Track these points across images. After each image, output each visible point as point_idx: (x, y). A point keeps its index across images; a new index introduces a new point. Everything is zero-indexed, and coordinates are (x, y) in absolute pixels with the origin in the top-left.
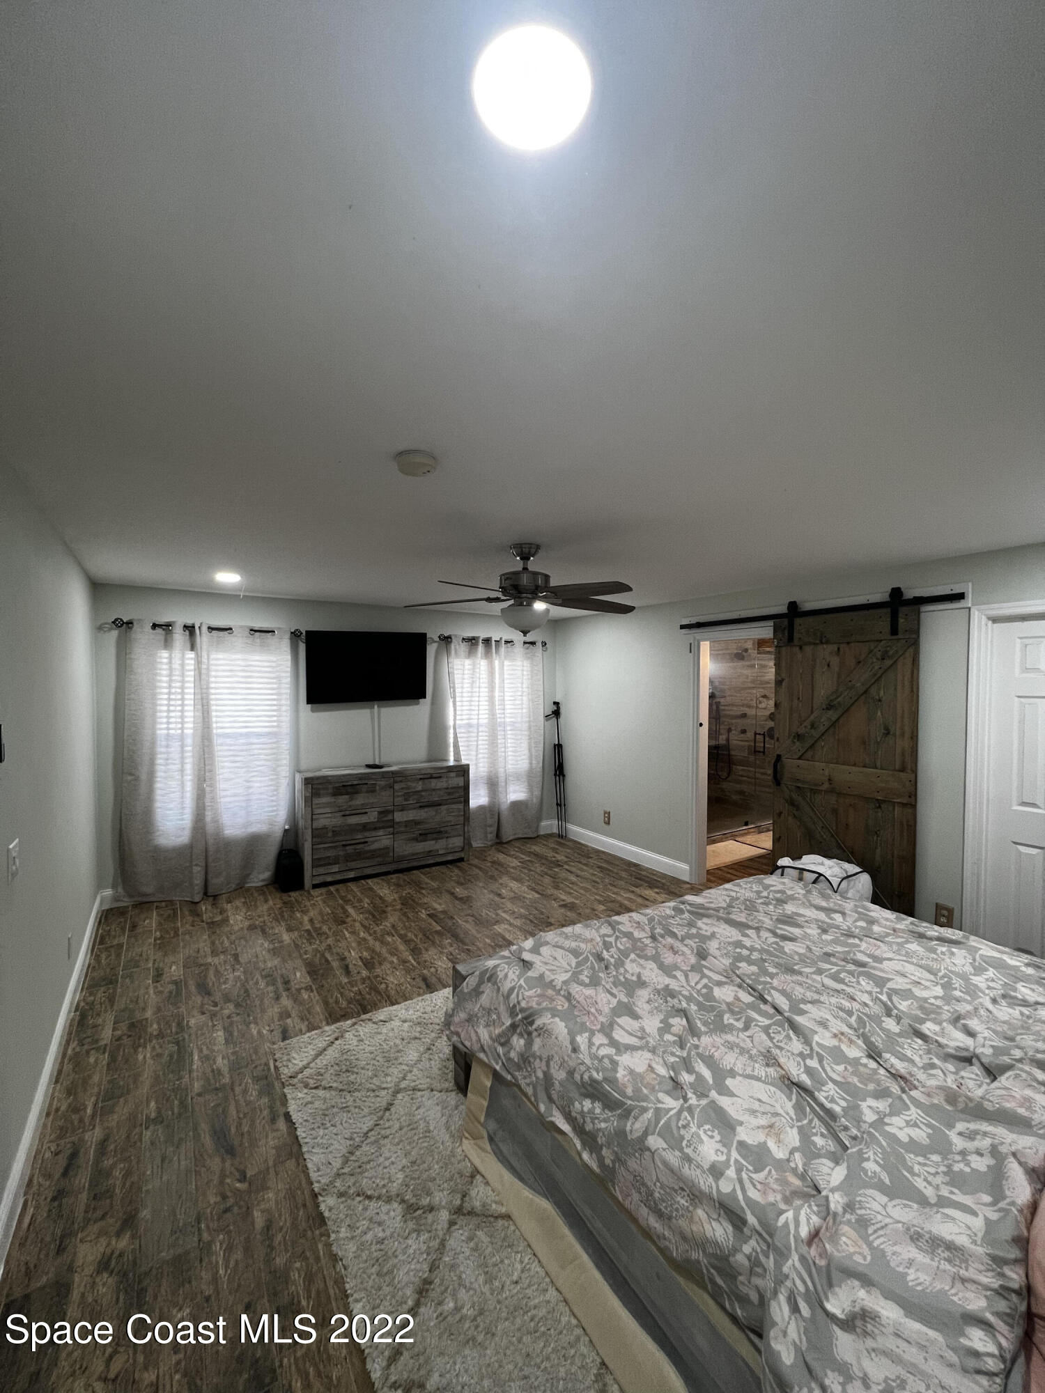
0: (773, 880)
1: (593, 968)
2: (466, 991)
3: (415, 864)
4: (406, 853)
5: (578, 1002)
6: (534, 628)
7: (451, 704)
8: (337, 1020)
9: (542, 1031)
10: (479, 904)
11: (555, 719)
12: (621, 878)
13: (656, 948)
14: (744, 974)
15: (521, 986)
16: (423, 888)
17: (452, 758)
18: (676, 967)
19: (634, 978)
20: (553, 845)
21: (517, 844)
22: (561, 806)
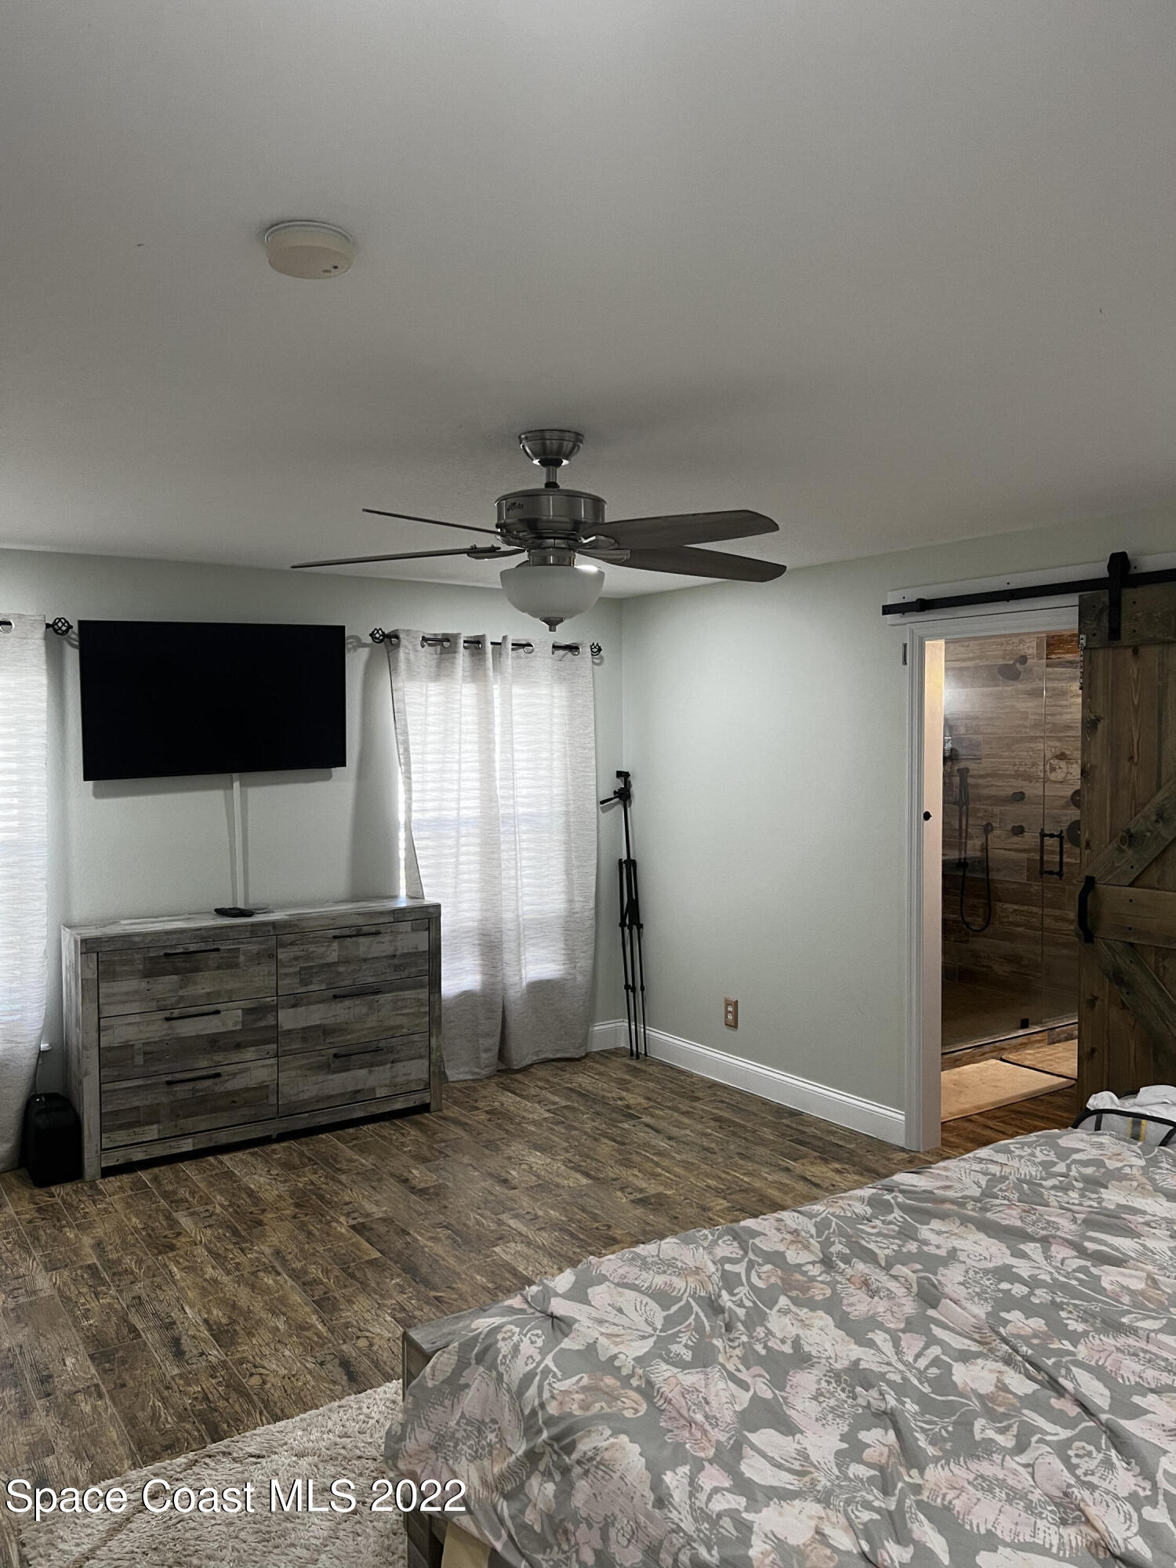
0: (1076, 1139)
1: (699, 1328)
2: (430, 1384)
3: (324, 1120)
4: (306, 1096)
5: (669, 1401)
6: (571, 613)
7: (400, 778)
8: (156, 1457)
9: (594, 1464)
10: (462, 1201)
11: (620, 807)
12: (763, 1142)
13: (833, 1285)
14: (1020, 1336)
15: (547, 1371)
16: (343, 1171)
17: (403, 892)
18: (877, 1325)
19: (787, 1349)
20: (620, 1074)
21: (542, 1072)
22: (635, 987)
